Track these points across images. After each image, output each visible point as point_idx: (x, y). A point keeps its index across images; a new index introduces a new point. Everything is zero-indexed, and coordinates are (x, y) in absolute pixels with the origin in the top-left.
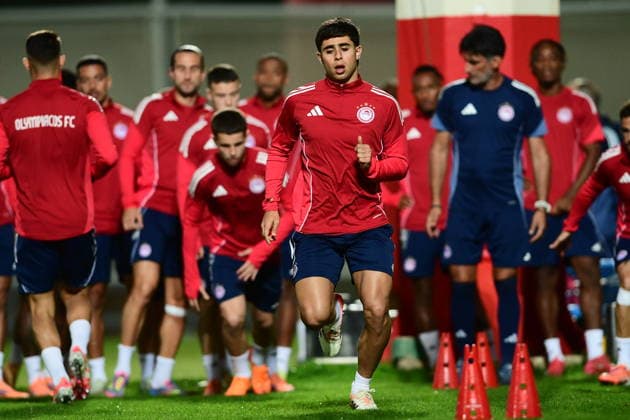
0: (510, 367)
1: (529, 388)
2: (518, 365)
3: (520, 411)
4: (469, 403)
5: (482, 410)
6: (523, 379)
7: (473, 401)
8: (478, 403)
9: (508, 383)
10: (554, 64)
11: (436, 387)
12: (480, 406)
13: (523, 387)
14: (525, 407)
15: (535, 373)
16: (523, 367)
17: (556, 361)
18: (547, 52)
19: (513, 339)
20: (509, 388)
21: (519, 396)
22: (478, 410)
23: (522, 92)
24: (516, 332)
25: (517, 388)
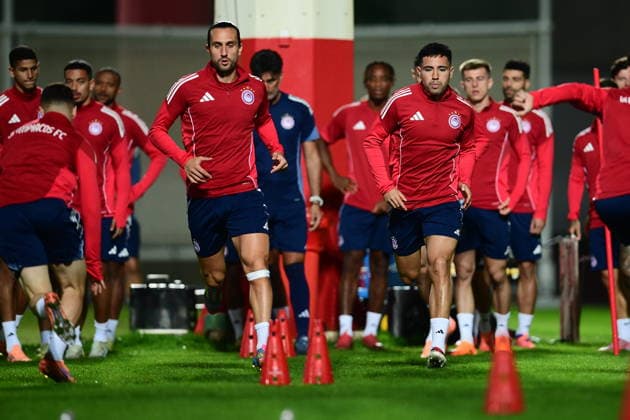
0: (306, 339)
1: (324, 357)
2: (314, 338)
3: (315, 377)
4: (271, 370)
5: (282, 378)
6: (318, 349)
7: (275, 368)
8: (279, 370)
9: (304, 353)
10: (384, 84)
11: (242, 356)
12: (281, 373)
13: (319, 357)
14: (319, 374)
15: (327, 344)
16: (319, 340)
17: (345, 334)
18: (379, 73)
19: (305, 314)
20: (306, 357)
21: (314, 364)
22: (279, 376)
23: (298, 103)
24: (308, 308)
25: (313, 358)
